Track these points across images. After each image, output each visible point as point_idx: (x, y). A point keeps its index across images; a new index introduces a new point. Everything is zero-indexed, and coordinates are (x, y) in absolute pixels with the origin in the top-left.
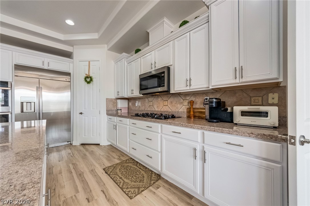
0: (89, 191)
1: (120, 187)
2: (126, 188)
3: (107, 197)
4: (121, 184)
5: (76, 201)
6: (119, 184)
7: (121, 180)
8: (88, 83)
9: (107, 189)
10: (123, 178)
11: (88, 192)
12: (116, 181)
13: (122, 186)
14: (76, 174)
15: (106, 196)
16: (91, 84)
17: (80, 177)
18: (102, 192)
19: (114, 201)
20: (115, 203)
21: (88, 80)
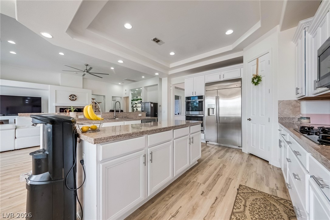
0: (210, 189)
1: (233, 210)
2: (237, 218)
3: (214, 205)
4: (238, 210)
5: (197, 187)
6: (235, 207)
7: (242, 207)
8: (256, 84)
9: (221, 201)
10: (247, 208)
11: (208, 189)
12: (236, 203)
13: (236, 213)
14: (217, 172)
15: (214, 203)
16: (259, 85)
17: (216, 176)
18: (216, 198)
19: (214, 213)
20: (213, 214)
21: (256, 81)
